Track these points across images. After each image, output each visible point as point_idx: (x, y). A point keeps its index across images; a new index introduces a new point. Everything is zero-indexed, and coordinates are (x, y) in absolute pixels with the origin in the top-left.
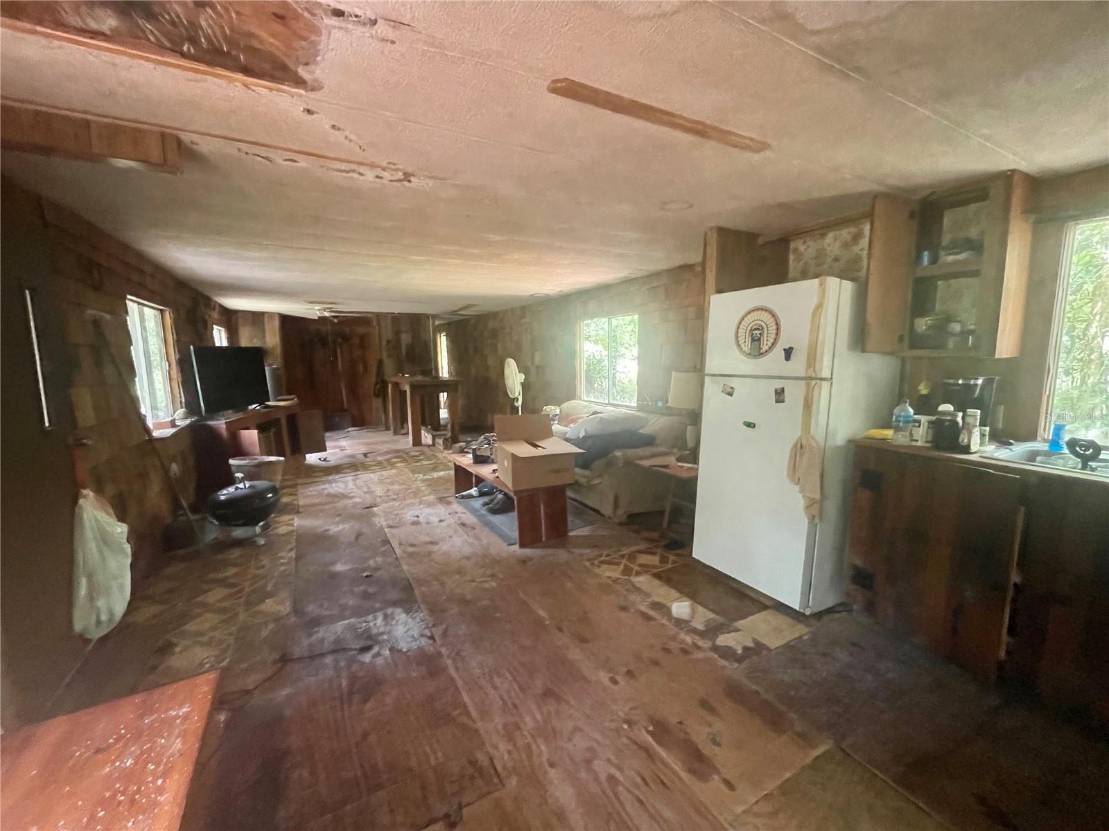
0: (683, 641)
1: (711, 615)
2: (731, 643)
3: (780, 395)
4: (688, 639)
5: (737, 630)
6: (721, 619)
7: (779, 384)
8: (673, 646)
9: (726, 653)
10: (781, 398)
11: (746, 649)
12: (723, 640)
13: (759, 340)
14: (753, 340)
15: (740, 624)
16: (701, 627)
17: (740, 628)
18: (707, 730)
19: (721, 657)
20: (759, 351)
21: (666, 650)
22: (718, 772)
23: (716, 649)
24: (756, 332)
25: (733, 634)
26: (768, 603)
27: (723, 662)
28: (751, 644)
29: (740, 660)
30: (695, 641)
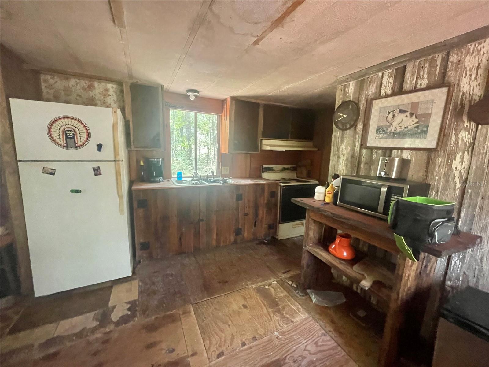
0: (97, 339)
1: (93, 314)
2: (121, 314)
3: (97, 171)
4: (99, 335)
5: (114, 307)
6: (99, 311)
7: (96, 165)
8: (97, 346)
9: (124, 320)
10: (99, 173)
11: (129, 309)
12: (115, 317)
13: (73, 137)
14: (67, 137)
15: (111, 304)
16: (95, 324)
17: (114, 305)
18: (164, 352)
19: (125, 323)
20: (75, 145)
21: (96, 353)
22: (187, 357)
23: (118, 324)
24: (69, 132)
25: (115, 310)
26: (110, 284)
27: (129, 325)
28: (129, 306)
29: (133, 316)
30: (103, 332)
